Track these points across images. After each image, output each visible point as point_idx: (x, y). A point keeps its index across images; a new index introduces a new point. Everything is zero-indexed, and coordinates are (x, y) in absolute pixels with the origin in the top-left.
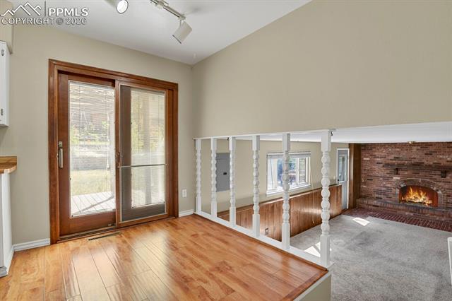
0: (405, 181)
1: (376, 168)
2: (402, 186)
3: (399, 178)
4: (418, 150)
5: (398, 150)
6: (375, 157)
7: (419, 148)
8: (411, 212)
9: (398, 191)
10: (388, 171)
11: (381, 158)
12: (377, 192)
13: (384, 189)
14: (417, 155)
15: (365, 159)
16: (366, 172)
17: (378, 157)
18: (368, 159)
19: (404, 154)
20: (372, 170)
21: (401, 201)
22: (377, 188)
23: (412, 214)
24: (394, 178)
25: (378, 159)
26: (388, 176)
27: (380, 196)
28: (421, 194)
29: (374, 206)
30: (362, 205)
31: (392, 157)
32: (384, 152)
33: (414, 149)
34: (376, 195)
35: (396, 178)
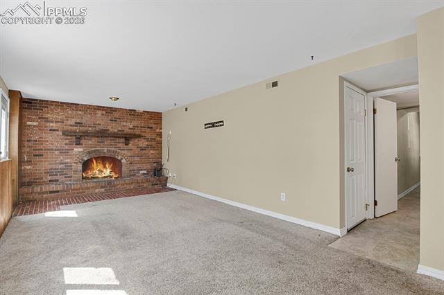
0: (89, 153)
1: (49, 137)
2: (86, 159)
3: (81, 150)
4: (102, 115)
5: (80, 113)
6: (47, 120)
7: (104, 112)
8: (102, 187)
9: (80, 167)
10: (67, 141)
11: (56, 122)
12: (50, 173)
13: (62, 166)
14: (102, 122)
15: (29, 123)
16: (30, 144)
17: (52, 122)
18: (35, 124)
19: (87, 119)
20: (41, 141)
21: (83, 178)
22: (49, 167)
23: (103, 190)
24: (75, 150)
25: (51, 124)
26: (67, 147)
27: (54, 178)
28: (107, 166)
29: (51, 192)
30: (31, 197)
31: (72, 122)
32: (61, 115)
33: (99, 113)
34: (49, 178)
35: (78, 150)
